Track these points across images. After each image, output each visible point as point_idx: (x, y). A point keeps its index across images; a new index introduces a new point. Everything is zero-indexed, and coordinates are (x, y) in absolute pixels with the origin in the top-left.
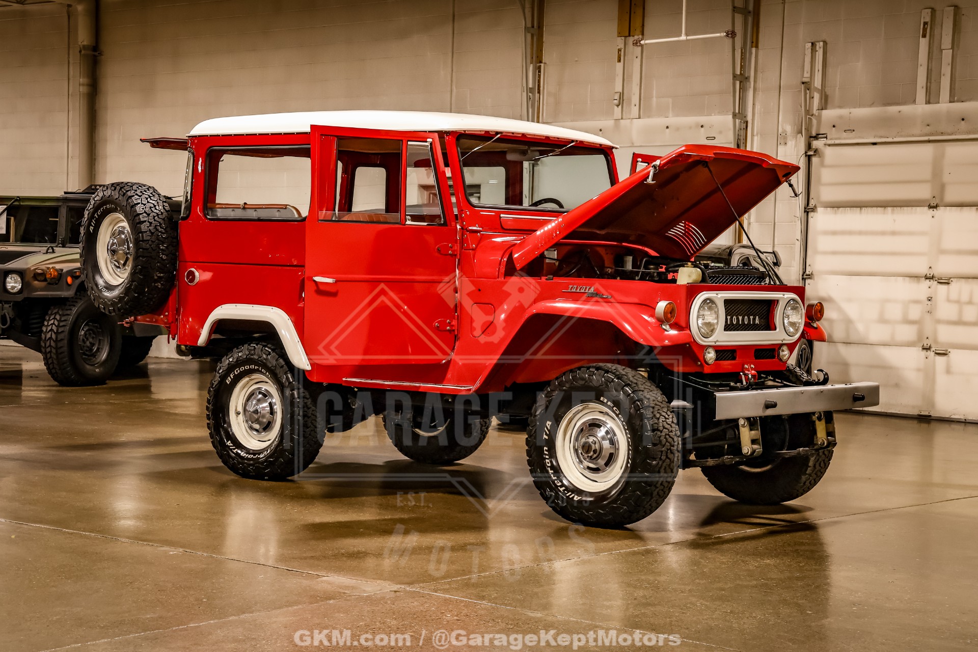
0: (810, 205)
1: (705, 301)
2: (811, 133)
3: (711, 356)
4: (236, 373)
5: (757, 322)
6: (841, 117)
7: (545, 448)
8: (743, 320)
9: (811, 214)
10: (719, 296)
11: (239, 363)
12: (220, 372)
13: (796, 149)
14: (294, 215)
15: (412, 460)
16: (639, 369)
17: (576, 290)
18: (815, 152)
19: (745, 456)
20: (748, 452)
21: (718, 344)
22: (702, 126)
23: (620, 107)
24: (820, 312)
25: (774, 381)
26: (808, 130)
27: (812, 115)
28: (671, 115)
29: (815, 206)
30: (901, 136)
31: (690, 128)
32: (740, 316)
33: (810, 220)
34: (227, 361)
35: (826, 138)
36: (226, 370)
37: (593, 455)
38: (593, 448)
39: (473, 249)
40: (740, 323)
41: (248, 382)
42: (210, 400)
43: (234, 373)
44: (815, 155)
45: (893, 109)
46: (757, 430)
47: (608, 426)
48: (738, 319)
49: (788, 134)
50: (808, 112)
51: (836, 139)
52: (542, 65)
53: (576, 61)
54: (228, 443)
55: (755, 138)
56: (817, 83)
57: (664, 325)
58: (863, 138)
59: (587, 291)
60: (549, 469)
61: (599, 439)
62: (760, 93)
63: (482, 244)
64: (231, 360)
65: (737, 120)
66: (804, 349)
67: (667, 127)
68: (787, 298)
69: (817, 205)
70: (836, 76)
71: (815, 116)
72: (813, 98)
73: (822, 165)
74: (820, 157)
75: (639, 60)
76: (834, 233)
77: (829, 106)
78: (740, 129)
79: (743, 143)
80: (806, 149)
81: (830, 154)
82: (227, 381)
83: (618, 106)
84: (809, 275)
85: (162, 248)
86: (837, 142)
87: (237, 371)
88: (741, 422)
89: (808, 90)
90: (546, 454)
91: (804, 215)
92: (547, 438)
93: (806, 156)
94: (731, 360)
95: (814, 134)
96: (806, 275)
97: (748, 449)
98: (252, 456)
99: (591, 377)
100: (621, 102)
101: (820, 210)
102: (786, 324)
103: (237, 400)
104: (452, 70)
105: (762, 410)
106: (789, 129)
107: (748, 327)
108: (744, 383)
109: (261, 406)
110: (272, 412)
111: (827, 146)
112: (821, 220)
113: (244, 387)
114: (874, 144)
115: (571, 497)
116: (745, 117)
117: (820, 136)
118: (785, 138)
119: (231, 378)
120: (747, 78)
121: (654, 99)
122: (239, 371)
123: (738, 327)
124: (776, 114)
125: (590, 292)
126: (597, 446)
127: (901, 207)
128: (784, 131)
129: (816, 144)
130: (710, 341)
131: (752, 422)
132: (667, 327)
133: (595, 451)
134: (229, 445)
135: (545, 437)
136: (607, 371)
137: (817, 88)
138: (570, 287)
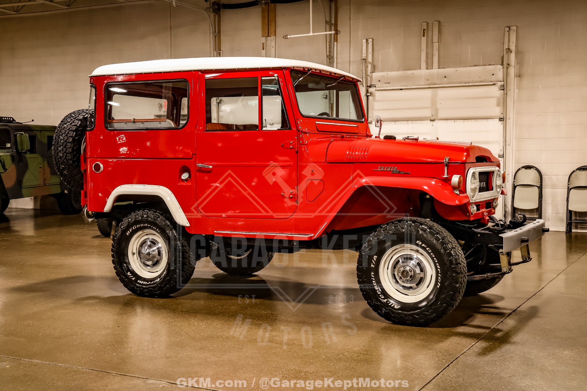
0: (369, 120)
1: (472, 174)
2: (367, 84)
3: (474, 209)
4: (134, 229)
5: (485, 185)
6: (383, 76)
7: (372, 273)
10: (477, 170)
11: (136, 222)
12: (122, 227)
14: (172, 126)
15: (226, 273)
17: (384, 169)
20: (507, 271)
27: (368, 76)
30: (415, 86)
34: (125, 222)
35: (375, 87)
36: (126, 226)
37: (409, 279)
38: (410, 275)
39: (306, 144)
41: (141, 234)
42: (114, 245)
43: (132, 228)
44: (370, 95)
45: (410, 72)
47: (419, 259)
50: (365, 74)
51: (381, 87)
52: (221, 52)
53: (240, 50)
54: (128, 274)
56: (370, 59)
57: (456, 191)
58: (395, 87)
59: (392, 170)
60: (375, 287)
61: (413, 268)
62: (340, 65)
64: (130, 220)
68: (497, 170)
69: (372, 121)
70: (379, 56)
71: (369, 76)
72: (368, 67)
73: (374, 100)
74: (373, 96)
75: (274, 49)
77: (376, 71)
80: (366, 92)
82: (127, 234)
85: (59, 149)
86: (382, 89)
87: (134, 227)
89: (365, 63)
90: (372, 277)
93: (366, 96)
95: (369, 85)
97: (507, 269)
98: (146, 283)
101: (374, 123)
102: (497, 186)
103: (134, 245)
104: (171, 55)
105: (520, 244)
107: (483, 190)
109: (151, 250)
110: (159, 253)
111: (377, 91)
113: (138, 237)
114: (401, 89)
115: (392, 306)
117: (372, 86)
119: (130, 231)
120: (333, 57)
122: (136, 227)
125: (394, 170)
126: (412, 273)
127: (416, 120)
129: (370, 90)
130: (474, 200)
132: (457, 192)
133: (411, 277)
134: (129, 275)
135: (372, 266)
136: (421, 224)
137: (369, 62)
138: (380, 167)
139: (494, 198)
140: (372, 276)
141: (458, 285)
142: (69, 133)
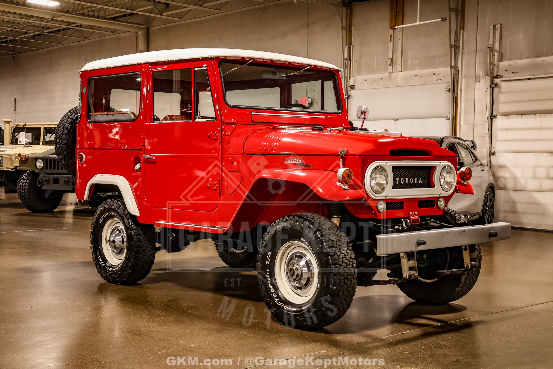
0: (493, 114)
1: (377, 168)
2: (494, 75)
3: (382, 206)
4: (104, 217)
5: (421, 182)
6: (510, 65)
7: (267, 270)
8: (409, 180)
9: (494, 120)
10: (388, 164)
11: (105, 210)
12: (96, 215)
13: (485, 84)
14: (132, 118)
16: (334, 216)
17: (290, 161)
18: (495, 85)
19: (405, 279)
20: (407, 277)
21: (387, 198)
22: (434, 74)
23: (391, 66)
24: (469, 174)
25: (435, 222)
26: (492, 73)
27: (494, 65)
28: (418, 69)
29: (496, 115)
30: (545, 74)
31: (428, 75)
32: (407, 178)
33: (494, 123)
34: (100, 209)
35: (502, 77)
36: (99, 214)
37: (296, 278)
38: (296, 274)
39: (228, 136)
40: (407, 183)
41: (112, 222)
43: (103, 216)
44: (495, 87)
45: (540, 59)
46: (414, 260)
47: (308, 258)
48: (405, 180)
49: (481, 76)
50: (491, 63)
51: (507, 77)
52: (352, 46)
53: (369, 43)
54: (100, 259)
55: (463, 79)
56: (497, 47)
57: (343, 186)
58: (523, 76)
59: (297, 162)
60: (269, 285)
61: (301, 267)
62: (466, 55)
63: (235, 132)
64: (102, 208)
65: (453, 70)
66: (489, 194)
67: (416, 76)
68: (443, 165)
69: (497, 115)
70: (508, 43)
71: (496, 65)
72: (494, 55)
73: (500, 92)
74: (499, 88)
75: (400, 41)
76: (507, 130)
77: (503, 59)
78: (455, 75)
79: (457, 82)
80: (490, 84)
81: (504, 86)
82: (100, 221)
83: (390, 65)
84: (493, 153)
86: (508, 79)
88: (402, 255)
89: (492, 51)
90: (268, 275)
91: (490, 120)
92: (268, 263)
93: (491, 87)
94: (400, 209)
95: (495, 75)
96: (492, 153)
97: (407, 274)
98: (112, 269)
99: (295, 223)
100: (392, 63)
101: (499, 117)
102: (442, 183)
103: (106, 233)
104: (308, 52)
105: (414, 246)
106: (481, 73)
107: (414, 186)
108: (405, 226)
109: (118, 238)
110: (123, 242)
111: (503, 82)
112: (500, 122)
113: (110, 225)
114: (529, 79)
115: (282, 306)
116: (457, 68)
117: (498, 76)
118: (479, 78)
119: (102, 219)
120: (458, 47)
121: (409, 61)
122: (106, 216)
123: (405, 186)
124: (474, 65)
125: (299, 162)
126: (299, 272)
127: (545, 114)
128: (479, 75)
129: (496, 81)
130: (382, 196)
131: (410, 255)
132: (345, 187)
133: (297, 276)
134: (101, 261)
135: (267, 262)
136: (306, 220)
137: (496, 50)
138: (287, 159)
139: (438, 196)
140: (267, 273)
141: (334, 288)
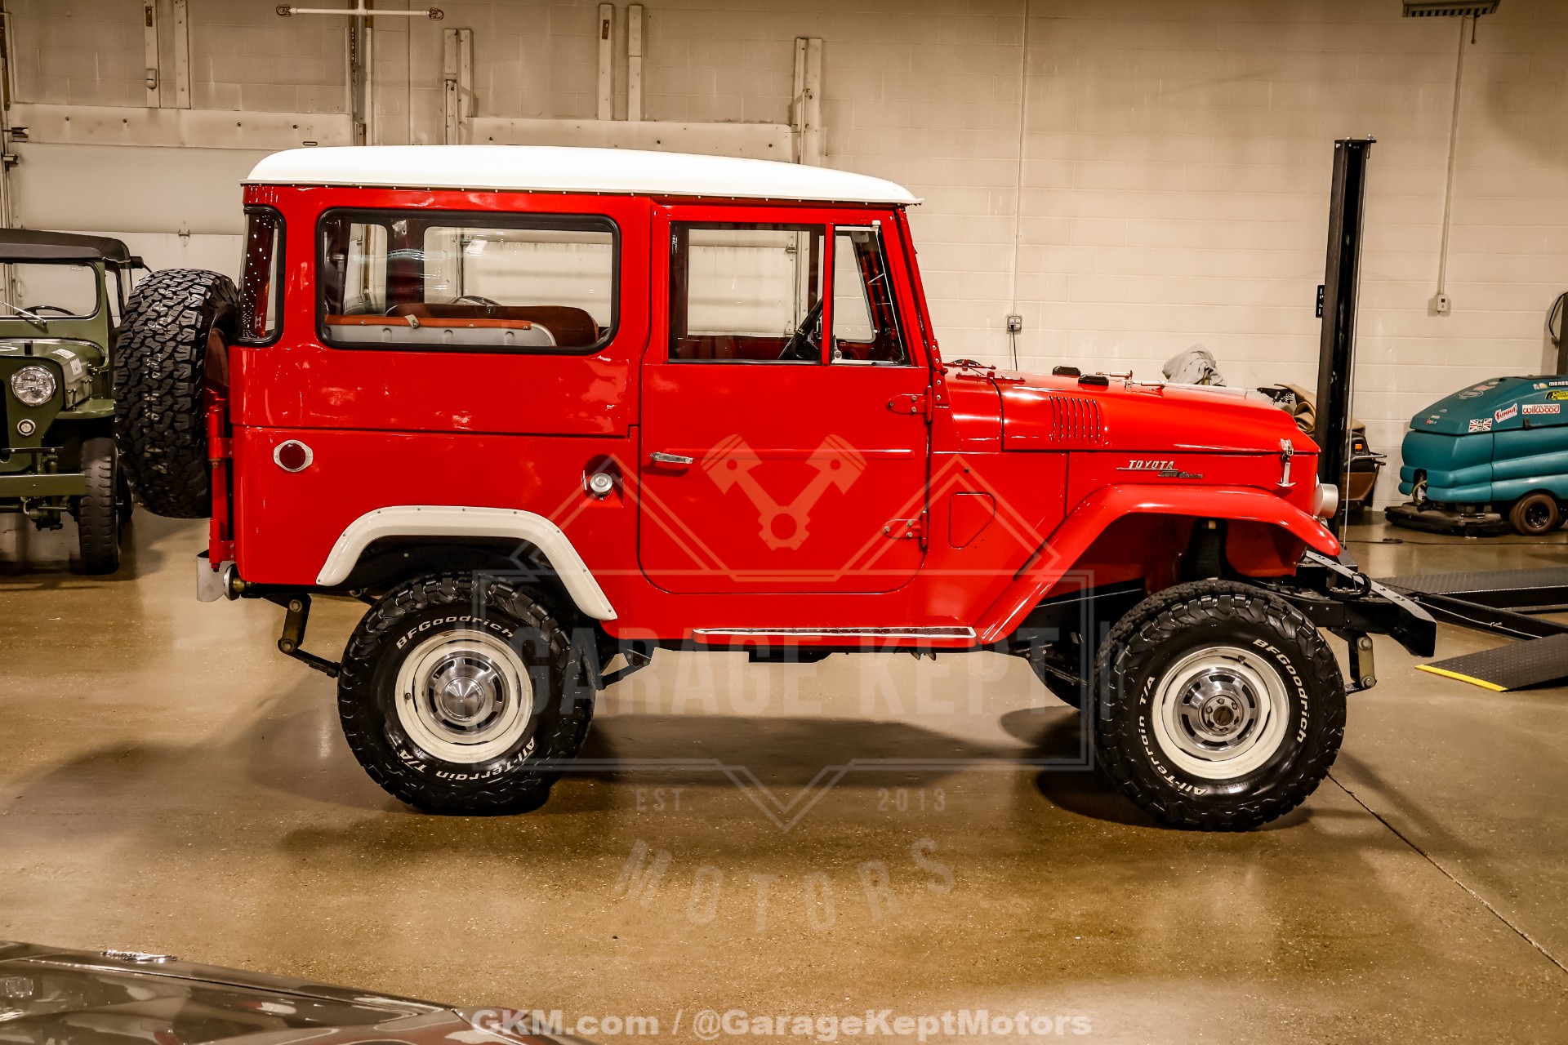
4: (421, 629)
6: (500, 128)
7: (1141, 718)
27: (460, 124)
36: (399, 623)
37: (1233, 726)
38: (1235, 716)
43: (418, 629)
45: (568, 124)
54: (401, 755)
56: (465, 82)
60: (1147, 749)
61: (1239, 700)
62: (382, 87)
70: (489, 76)
71: (464, 124)
72: (460, 101)
77: (480, 113)
82: (398, 643)
87: (424, 626)
89: (452, 90)
90: (1141, 727)
92: (1144, 701)
98: (464, 776)
100: (157, 83)
106: (424, 137)
113: (426, 652)
115: (1187, 790)
116: (362, 118)
119: (407, 637)
122: (429, 626)
124: (406, 118)
125: (1166, 469)
133: (1236, 721)
134: (404, 758)
136: (1268, 601)
138: (1132, 462)
140: (1141, 724)
142: (178, 350)
